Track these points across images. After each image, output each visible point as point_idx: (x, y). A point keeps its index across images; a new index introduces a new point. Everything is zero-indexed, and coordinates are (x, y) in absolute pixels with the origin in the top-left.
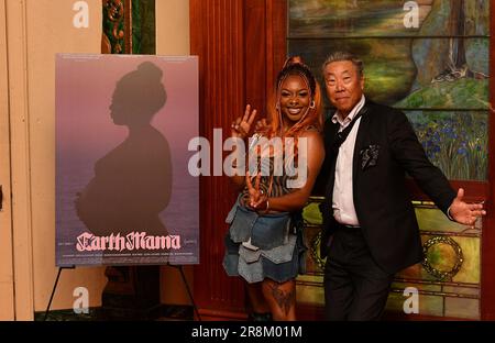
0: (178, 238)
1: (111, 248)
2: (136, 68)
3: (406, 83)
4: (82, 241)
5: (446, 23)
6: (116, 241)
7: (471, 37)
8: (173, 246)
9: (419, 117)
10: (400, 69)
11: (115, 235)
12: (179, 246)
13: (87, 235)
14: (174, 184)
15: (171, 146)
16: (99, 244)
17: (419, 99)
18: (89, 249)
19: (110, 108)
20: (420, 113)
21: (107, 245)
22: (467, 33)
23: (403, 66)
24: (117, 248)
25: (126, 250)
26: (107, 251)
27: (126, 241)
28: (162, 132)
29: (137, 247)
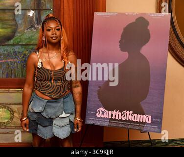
0: (150, 117)
1: (114, 117)
2: (135, 21)
3: (13, 32)
4: (99, 112)
5: (32, 3)
6: (116, 114)
7: (44, 10)
8: (147, 121)
9: (19, 49)
10: (9, 25)
11: (116, 111)
12: (150, 122)
13: (102, 109)
14: (150, 86)
15: (150, 65)
16: (108, 114)
17: (19, 40)
18: (102, 116)
19: (119, 42)
20: (20, 47)
21: (112, 116)
22: (42, 8)
23: (10, 23)
24: (117, 118)
25: (121, 120)
26: (111, 119)
27: (122, 115)
28: (146, 57)
29: (127, 119)
